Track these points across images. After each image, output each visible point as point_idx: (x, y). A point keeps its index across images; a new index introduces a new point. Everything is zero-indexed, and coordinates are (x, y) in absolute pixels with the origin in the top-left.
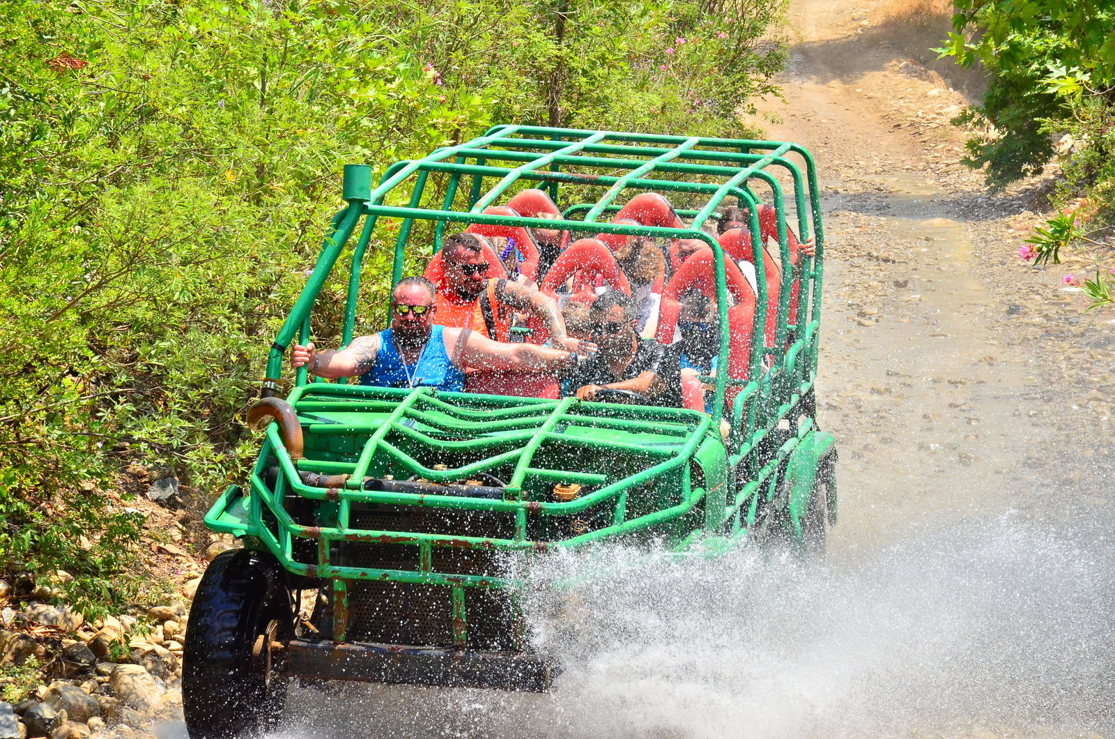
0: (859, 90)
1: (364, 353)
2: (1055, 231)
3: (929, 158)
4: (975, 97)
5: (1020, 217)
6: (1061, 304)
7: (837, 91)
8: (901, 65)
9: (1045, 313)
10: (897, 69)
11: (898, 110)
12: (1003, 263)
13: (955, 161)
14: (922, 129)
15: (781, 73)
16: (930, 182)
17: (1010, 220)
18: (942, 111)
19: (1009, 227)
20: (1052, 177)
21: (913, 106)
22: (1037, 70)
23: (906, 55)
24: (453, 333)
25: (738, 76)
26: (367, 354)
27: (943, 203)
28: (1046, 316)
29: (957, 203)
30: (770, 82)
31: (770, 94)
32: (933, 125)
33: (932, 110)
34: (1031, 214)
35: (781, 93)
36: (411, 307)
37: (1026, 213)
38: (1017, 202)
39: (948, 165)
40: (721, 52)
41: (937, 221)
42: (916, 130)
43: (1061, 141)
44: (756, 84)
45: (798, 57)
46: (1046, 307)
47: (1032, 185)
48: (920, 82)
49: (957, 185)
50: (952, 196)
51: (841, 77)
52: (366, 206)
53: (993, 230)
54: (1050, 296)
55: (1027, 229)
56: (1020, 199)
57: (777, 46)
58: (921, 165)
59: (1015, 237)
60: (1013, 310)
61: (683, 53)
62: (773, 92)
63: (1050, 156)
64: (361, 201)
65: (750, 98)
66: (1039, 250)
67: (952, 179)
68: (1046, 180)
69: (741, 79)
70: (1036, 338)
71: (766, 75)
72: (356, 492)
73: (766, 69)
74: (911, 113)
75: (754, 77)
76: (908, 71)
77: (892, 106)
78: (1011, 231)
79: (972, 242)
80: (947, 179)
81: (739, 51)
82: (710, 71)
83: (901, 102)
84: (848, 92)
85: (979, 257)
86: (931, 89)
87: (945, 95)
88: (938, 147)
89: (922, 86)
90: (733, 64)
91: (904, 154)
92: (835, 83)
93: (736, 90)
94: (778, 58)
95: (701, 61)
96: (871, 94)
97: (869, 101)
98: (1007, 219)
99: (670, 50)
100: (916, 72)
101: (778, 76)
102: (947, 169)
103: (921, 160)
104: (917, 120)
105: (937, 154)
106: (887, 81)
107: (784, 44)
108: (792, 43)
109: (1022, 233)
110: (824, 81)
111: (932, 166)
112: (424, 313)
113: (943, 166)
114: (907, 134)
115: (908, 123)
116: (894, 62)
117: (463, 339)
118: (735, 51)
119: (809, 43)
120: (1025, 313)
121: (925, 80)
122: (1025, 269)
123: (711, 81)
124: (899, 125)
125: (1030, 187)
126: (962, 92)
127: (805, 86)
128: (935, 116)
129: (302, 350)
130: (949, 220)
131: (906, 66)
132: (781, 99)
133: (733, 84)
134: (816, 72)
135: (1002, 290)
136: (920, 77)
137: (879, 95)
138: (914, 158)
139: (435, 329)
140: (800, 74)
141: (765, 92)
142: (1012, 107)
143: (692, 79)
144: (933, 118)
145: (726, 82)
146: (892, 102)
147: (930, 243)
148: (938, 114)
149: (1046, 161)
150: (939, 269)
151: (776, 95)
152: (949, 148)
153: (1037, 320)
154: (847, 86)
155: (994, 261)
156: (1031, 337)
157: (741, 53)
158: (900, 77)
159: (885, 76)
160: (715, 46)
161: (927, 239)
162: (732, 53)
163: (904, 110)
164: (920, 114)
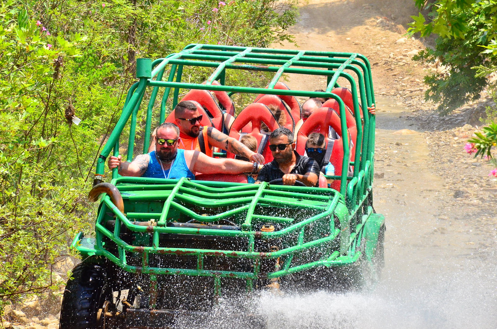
0: (348, 39)
1: (142, 164)
2: (490, 134)
3: (399, 86)
4: (431, 44)
5: (462, 129)
6: (492, 190)
7: (333, 39)
8: (378, 21)
9: (481, 196)
10: (375, 24)
11: (376, 53)
12: (450, 161)
13: (416, 89)
14: (393, 66)
15: (293, 26)
16: (399, 104)
17: (455, 130)
18: (408, 54)
19: (454, 136)
20: (485, 100)
21: (386, 50)
22: (474, 25)
23: (382, 14)
24: (190, 153)
25: (263, 28)
26: (144, 164)
27: (408, 118)
28: (482, 199)
29: (417, 119)
30: (286, 32)
31: (286, 41)
32: (401, 64)
33: (400, 53)
34: (469, 126)
35: (293, 39)
36: (166, 140)
37: (467, 126)
38: (460, 118)
39: (411, 92)
40: (251, 11)
41: (404, 131)
42: (389, 67)
43: (491, 75)
44: (275, 34)
45: (305, 15)
46: (482, 193)
47: (471, 106)
48: (391, 33)
49: (418, 106)
50: (415, 113)
51: (335, 29)
52: (149, 81)
53: (443, 137)
54: (484, 184)
55: (467, 137)
56: (462, 116)
57: (290, 7)
58: (392, 92)
59: (459, 143)
60: (457, 194)
61: (223, 12)
62: (288, 39)
63: (485, 86)
64: (147, 78)
65: (272, 44)
66: (479, 147)
67: (414, 101)
68: (481, 103)
69: (266, 30)
70: (475, 215)
71: (283, 28)
72: (163, 228)
73: (283, 23)
74: (385, 55)
75: (274, 29)
76: (383, 25)
77: (372, 50)
78: (456, 138)
79: (429, 146)
80: (411, 102)
81: (264, 10)
82: (243, 26)
83: (379, 47)
84: (341, 40)
85: (434, 157)
86: (399, 38)
87: (409, 43)
88: (405, 79)
89: (393, 35)
90: (260, 19)
91: (381, 84)
92: (331, 33)
93: (262, 38)
94: (291, 16)
95: (236, 18)
96: (357, 42)
97: (356, 47)
98: (453, 130)
99: (215, 9)
100: (388, 26)
101: (292, 29)
102: (411, 94)
103: (392, 88)
104: (390, 60)
105: (404, 84)
106: (367, 31)
107: (296, 6)
108: (301, 5)
109: (464, 140)
110: (324, 32)
111: (401, 92)
112: (173, 143)
113: (408, 92)
114: (383, 70)
115: (383, 62)
116: (373, 19)
117: (195, 156)
118: (261, 10)
119: (313, 5)
120: (467, 197)
121: (395, 32)
122: (466, 166)
123: (243, 33)
124: (377, 64)
125: (469, 107)
126: (421, 40)
127: (310, 35)
128: (402, 57)
129: (115, 159)
130: (413, 131)
131: (382, 22)
132: (294, 44)
133: (260, 34)
134: (319, 26)
135: (450, 180)
136: (391, 29)
137: (362, 42)
138: (388, 87)
139: (179, 151)
140: (307, 27)
141: (283, 40)
142: (455, 51)
143: (231, 30)
144: (401, 59)
145: (254, 33)
146: (372, 47)
147: (400, 147)
148: (405, 56)
149: (481, 89)
150: (406, 165)
151: (290, 41)
152: (412, 79)
153: (475, 201)
154: (340, 36)
155: (445, 159)
156: (471, 214)
157: (265, 12)
158: (377, 29)
159: (367, 29)
160: (246, 7)
161: (398, 144)
162: (259, 12)
163: (381, 53)
164: (392, 55)
